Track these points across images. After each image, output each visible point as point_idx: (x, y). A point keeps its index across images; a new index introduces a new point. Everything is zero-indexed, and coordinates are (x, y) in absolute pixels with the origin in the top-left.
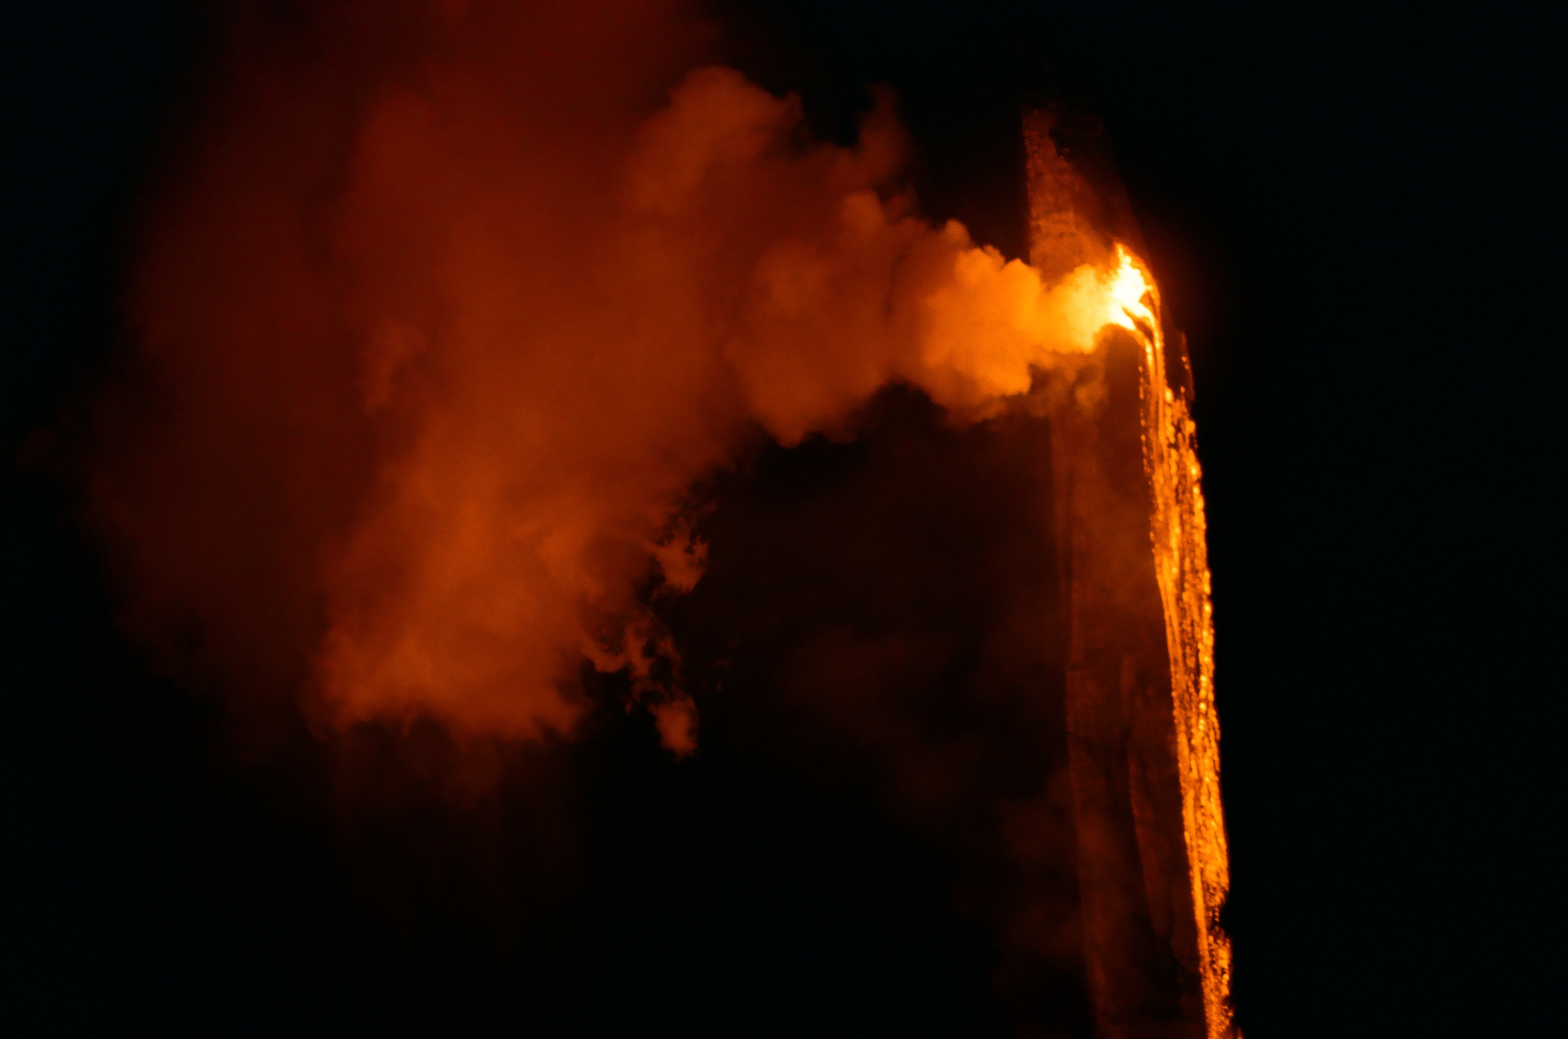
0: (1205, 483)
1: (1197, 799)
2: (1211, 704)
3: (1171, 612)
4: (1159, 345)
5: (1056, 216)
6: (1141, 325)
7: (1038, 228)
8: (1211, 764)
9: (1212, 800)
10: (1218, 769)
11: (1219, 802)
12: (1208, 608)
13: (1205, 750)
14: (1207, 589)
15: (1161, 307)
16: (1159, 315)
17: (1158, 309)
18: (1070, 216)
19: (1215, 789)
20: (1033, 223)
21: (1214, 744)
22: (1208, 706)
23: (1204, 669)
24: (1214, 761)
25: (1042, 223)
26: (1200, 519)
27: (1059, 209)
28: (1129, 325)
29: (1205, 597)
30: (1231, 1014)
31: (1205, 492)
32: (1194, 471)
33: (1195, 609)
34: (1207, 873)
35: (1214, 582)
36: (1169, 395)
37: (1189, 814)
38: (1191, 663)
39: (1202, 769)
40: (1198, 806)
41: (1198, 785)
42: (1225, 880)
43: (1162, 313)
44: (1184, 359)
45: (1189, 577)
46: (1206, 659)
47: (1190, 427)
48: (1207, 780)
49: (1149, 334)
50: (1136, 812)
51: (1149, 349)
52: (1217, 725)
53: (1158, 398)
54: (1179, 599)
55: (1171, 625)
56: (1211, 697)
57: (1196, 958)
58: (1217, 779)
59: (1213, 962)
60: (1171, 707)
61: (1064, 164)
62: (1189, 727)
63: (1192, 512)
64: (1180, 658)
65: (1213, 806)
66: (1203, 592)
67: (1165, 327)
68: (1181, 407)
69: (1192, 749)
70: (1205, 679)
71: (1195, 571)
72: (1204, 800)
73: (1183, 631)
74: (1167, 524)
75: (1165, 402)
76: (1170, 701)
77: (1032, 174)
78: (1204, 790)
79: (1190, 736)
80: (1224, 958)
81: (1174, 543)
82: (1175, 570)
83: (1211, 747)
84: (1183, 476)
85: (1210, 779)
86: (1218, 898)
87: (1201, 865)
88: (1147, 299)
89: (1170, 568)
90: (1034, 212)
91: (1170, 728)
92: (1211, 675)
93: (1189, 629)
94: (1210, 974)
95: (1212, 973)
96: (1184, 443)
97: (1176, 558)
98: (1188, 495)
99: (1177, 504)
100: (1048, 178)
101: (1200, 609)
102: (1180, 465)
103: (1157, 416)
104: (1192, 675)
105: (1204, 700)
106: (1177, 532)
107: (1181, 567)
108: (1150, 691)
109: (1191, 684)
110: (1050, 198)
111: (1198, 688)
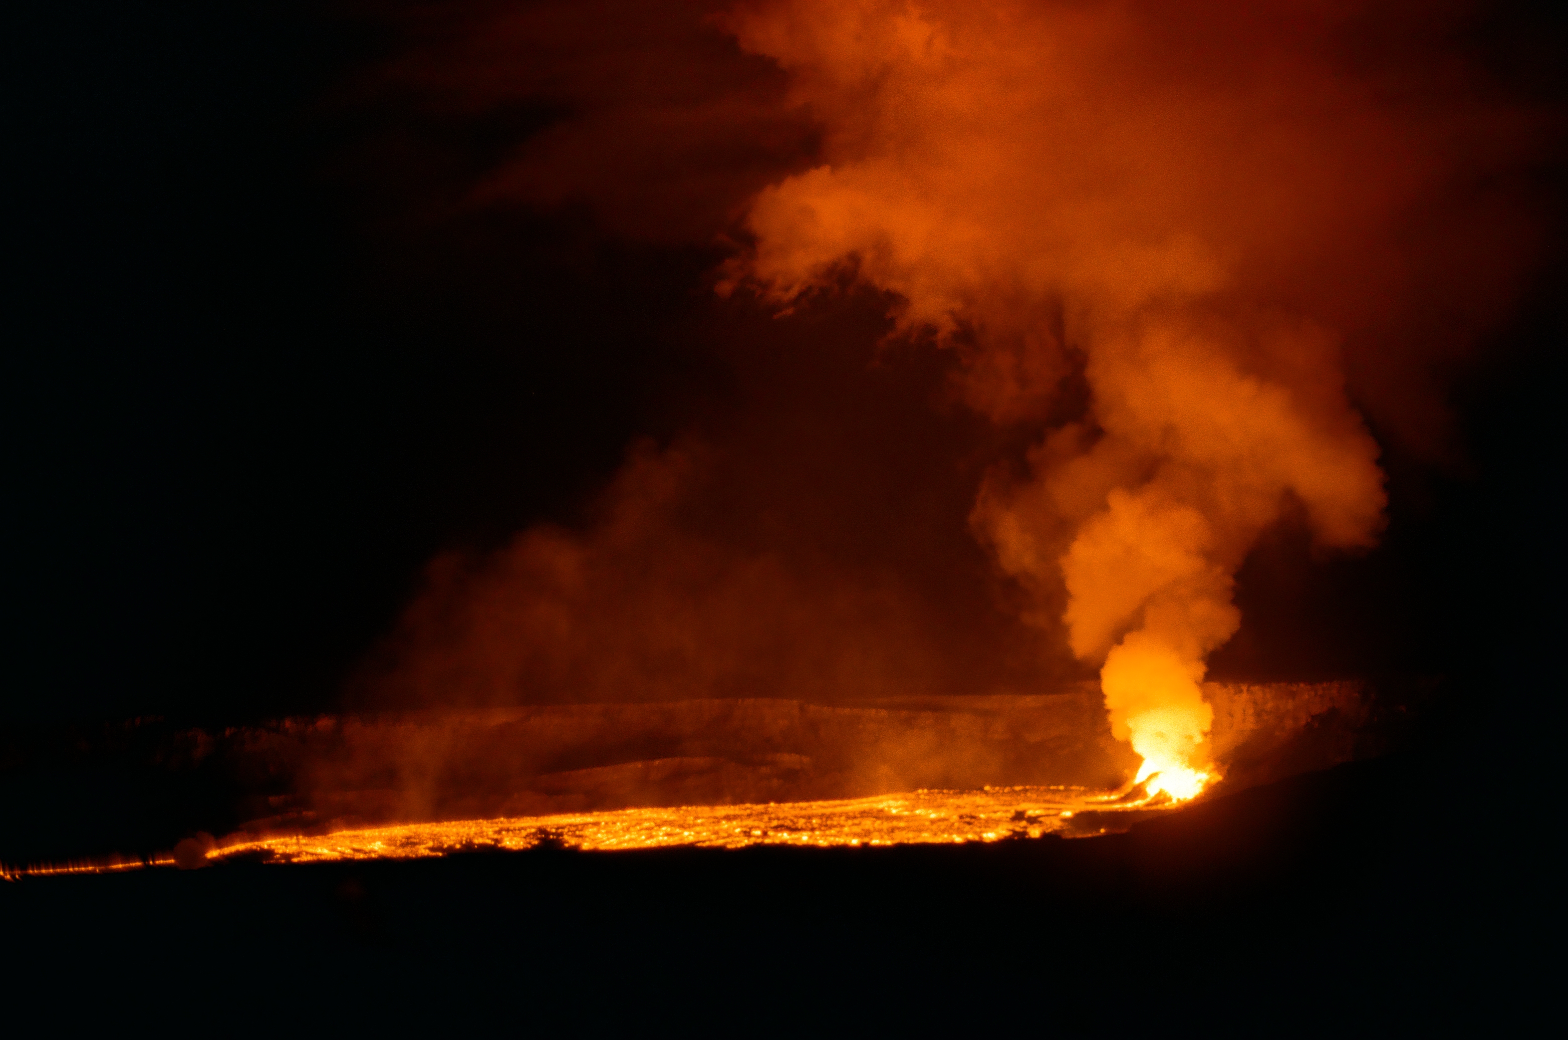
0: (975, 848)
1: (666, 823)
2: (759, 841)
4: (1117, 807)
5: (1251, 711)
6: (1138, 790)
7: (1239, 692)
8: (701, 839)
9: (666, 838)
10: (699, 845)
11: (664, 844)
12: (855, 842)
13: (716, 833)
14: (875, 842)
15: (1158, 811)
16: (1145, 809)
17: (1154, 808)
18: (1250, 724)
20: (1244, 688)
21: (720, 842)
22: (758, 837)
23: (795, 836)
24: (704, 842)
25: (1245, 696)
26: (943, 838)
27: (1258, 714)
28: (1139, 778)
29: (866, 840)
30: (458, 846)
31: (969, 845)
32: (990, 836)
33: (856, 829)
35: (881, 850)
36: (1068, 814)
38: (801, 823)
42: (586, 846)
44: (1102, 831)
45: (886, 825)
46: (804, 838)
47: (1035, 832)
48: (686, 833)
50: (657, 762)
51: (1114, 797)
52: (739, 845)
53: (1063, 803)
54: (864, 814)
55: (841, 805)
56: (767, 841)
57: (514, 813)
60: (758, 802)
61: (1303, 722)
65: (661, 838)
66: (871, 839)
67: (1136, 812)
68: (1054, 824)
69: (718, 820)
70: (785, 837)
71: (892, 830)
74: (939, 807)
75: (1061, 810)
76: (765, 801)
77: (1294, 688)
79: (728, 818)
80: (512, 842)
82: (894, 812)
83: (718, 839)
84: (989, 824)
85: (688, 836)
86: (570, 841)
88: (1161, 798)
89: (896, 808)
90: (1256, 689)
91: (738, 800)
92: (790, 842)
95: (497, 829)
96: (1019, 826)
97: (906, 813)
98: (967, 828)
99: (961, 817)
100: (1290, 705)
101: (855, 835)
102: (997, 822)
103: (1049, 802)
104: (788, 823)
105: (765, 834)
106: (933, 816)
107: (898, 818)
108: (775, 782)
109: (781, 822)
110: (1269, 706)
111: (777, 828)
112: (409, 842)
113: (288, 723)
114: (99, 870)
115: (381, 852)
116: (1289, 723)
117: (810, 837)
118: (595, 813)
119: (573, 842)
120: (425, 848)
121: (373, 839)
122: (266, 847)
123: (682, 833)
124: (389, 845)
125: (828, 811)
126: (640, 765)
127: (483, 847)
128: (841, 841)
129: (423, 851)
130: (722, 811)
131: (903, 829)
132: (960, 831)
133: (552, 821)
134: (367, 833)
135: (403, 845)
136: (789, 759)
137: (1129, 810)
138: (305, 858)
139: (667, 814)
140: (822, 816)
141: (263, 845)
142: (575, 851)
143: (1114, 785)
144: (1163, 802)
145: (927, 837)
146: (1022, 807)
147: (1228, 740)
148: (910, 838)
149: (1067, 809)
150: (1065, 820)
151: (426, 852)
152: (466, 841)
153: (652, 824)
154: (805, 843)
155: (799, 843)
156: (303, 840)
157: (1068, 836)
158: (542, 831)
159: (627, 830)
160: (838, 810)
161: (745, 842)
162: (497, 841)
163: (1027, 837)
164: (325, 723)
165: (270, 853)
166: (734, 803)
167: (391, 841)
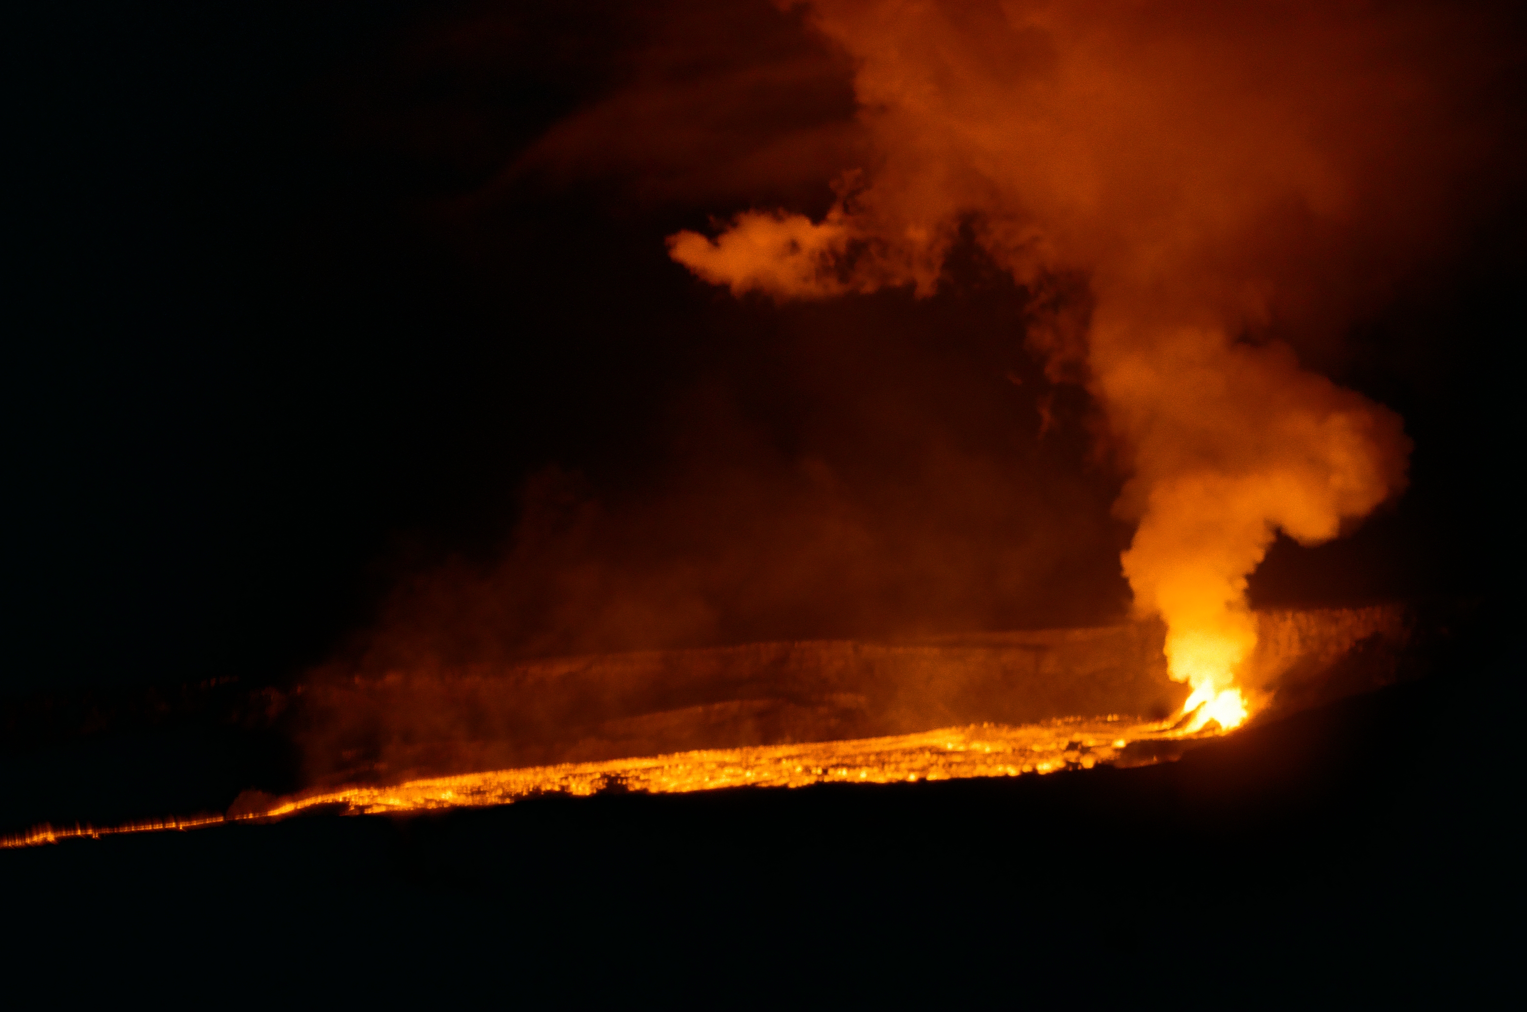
0: (1032, 777)
1: (728, 764)
2: (819, 779)
3: (914, 741)
4: (1169, 735)
5: (1296, 637)
6: (1188, 718)
7: (1284, 619)
8: (761, 779)
9: (729, 779)
10: (759, 785)
11: (726, 785)
12: (912, 778)
13: (778, 773)
14: (932, 777)
15: (1207, 738)
16: (1198, 736)
17: (1204, 735)
18: (1296, 651)
19: (737, 782)
20: (1289, 615)
21: (782, 781)
22: (819, 776)
23: (853, 773)
24: (763, 782)
25: (1290, 623)
26: (999, 770)
27: (1303, 641)
28: (1189, 706)
29: (923, 775)
30: (525, 793)
31: (1024, 777)
32: (1045, 767)
33: (913, 765)
34: (658, 773)
35: (938, 784)
36: (1121, 743)
37: (710, 757)
38: (860, 760)
39: (758, 769)
40: (722, 765)
41: (744, 765)
42: (654, 789)
43: (1200, 740)
44: (1155, 759)
45: (942, 760)
46: (863, 776)
47: (1088, 763)
48: (748, 774)
49: (1179, 725)
50: (717, 706)
51: (1163, 726)
52: (802, 784)
53: (1115, 732)
54: (922, 750)
55: (897, 742)
56: (827, 779)
57: (578, 760)
58: (749, 783)
59: (574, 776)
60: (816, 741)
61: (1347, 647)
62: (799, 757)
63: (1004, 763)
64: (866, 750)
65: (724, 780)
66: (928, 774)
67: (1187, 741)
68: (1106, 754)
69: (778, 760)
70: (843, 774)
71: (948, 765)
72: (729, 770)
73: (890, 753)
74: (992, 740)
75: (1114, 740)
76: (823, 740)
77: (1337, 614)
78: (740, 771)
79: (789, 758)
80: (581, 788)
81: (976, 746)
82: (950, 747)
83: (779, 778)
84: (1043, 756)
85: (750, 777)
86: (636, 785)
87: (666, 767)
88: (1212, 726)
89: (952, 742)
90: (1301, 616)
91: (797, 740)
92: (849, 780)
93: (893, 759)
94: (562, 775)
95: (563, 776)
96: (1073, 756)
97: (961, 748)
98: (1022, 760)
99: (1014, 750)
100: (1333, 630)
101: (912, 770)
102: (1052, 754)
103: (1101, 732)
104: (848, 761)
105: (825, 772)
106: (988, 749)
107: (953, 753)
108: (833, 722)
109: (840, 760)
110: (1314, 632)
111: (836, 766)
112: (478, 792)
113: (357, 680)
114: (183, 827)
115: (451, 801)
116: (1333, 649)
117: (868, 775)
118: (660, 757)
119: (638, 786)
120: (495, 797)
121: (444, 789)
122: (341, 800)
123: (744, 774)
124: (459, 794)
125: (887, 748)
126: (700, 709)
127: (550, 793)
128: (899, 777)
129: (492, 799)
130: (781, 751)
131: (959, 764)
132: (1015, 763)
133: (616, 766)
134: (438, 782)
135: (473, 794)
136: (845, 699)
137: (1180, 739)
138: (377, 810)
139: (729, 756)
140: (878, 754)
141: (339, 798)
142: (643, 795)
143: (1160, 713)
144: (1213, 729)
145: (981, 771)
146: (1077, 737)
147: (1273, 666)
148: (965, 772)
149: (1118, 738)
150: (1117, 750)
151: (499, 801)
152: (533, 789)
153: (714, 766)
154: (863, 781)
155: (857, 781)
156: (376, 792)
157: (1122, 765)
158: (604, 776)
159: (689, 774)
160: (893, 747)
161: (808, 780)
162: (563, 788)
163: (1079, 768)
164: (392, 678)
165: (345, 805)
166: (793, 742)
167: (459, 791)
